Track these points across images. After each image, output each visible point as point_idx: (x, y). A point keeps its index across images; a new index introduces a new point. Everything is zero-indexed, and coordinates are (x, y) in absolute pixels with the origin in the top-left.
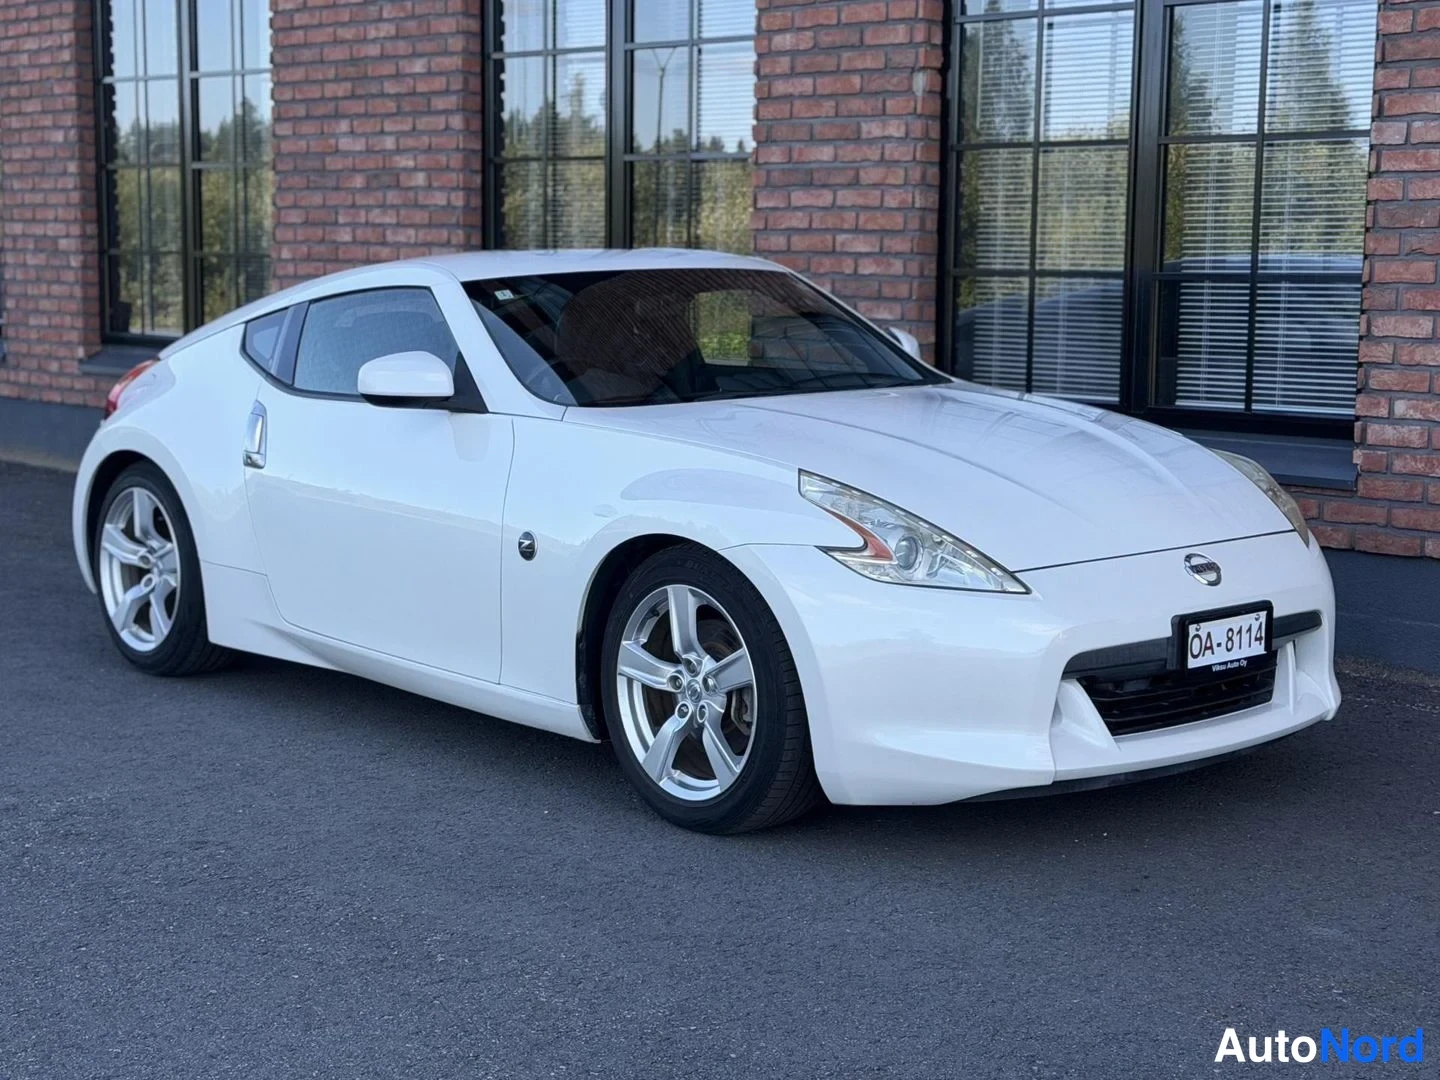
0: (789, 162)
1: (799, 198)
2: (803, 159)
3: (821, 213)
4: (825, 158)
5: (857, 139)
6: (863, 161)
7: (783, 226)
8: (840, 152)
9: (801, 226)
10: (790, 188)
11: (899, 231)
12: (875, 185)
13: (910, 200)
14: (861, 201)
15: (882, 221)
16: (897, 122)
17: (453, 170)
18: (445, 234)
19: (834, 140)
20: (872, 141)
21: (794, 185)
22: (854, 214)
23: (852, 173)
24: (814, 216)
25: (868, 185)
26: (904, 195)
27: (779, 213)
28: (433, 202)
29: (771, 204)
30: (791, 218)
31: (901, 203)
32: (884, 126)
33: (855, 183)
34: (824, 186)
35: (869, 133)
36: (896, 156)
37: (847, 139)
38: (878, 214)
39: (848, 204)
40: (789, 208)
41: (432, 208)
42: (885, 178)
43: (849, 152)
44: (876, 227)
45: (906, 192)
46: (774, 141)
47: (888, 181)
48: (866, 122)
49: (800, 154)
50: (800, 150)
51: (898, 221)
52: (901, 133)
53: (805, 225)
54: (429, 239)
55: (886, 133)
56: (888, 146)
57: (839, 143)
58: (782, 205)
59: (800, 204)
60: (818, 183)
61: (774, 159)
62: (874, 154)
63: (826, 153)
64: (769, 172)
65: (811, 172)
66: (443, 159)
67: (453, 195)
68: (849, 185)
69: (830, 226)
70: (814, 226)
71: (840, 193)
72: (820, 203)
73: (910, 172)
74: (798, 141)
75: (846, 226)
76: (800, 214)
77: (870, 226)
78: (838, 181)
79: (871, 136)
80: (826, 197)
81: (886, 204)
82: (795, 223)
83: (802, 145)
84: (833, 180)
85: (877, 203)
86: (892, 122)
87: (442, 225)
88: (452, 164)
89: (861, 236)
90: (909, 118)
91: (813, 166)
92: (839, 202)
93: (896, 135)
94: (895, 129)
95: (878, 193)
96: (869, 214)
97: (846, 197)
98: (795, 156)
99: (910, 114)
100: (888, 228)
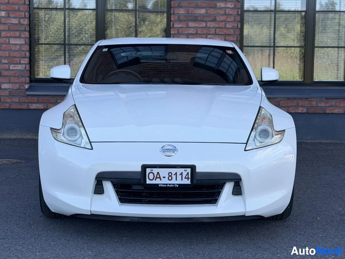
0: (187, 14)
1: (191, 24)
2: (193, 13)
3: (201, 29)
4: (202, 13)
5: (215, 7)
6: (217, 14)
7: (185, 33)
8: (208, 11)
9: (193, 33)
10: (188, 21)
11: (232, 35)
12: (222, 21)
13: (236, 25)
14: (217, 26)
15: (225, 31)
16: (231, 3)
17: (22, 11)
18: (18, 34)
19: (206, 7)
20: (221, 8)
21: (190, 20)
22: (214, 29)
23: (213, 18)
24: (198, 30)
25: (220, 21)
26: (234, 24)
27: (184, 29)
28: (10, 22)
29: (180, 26)
30: (188, 30)
31: (233, 26)
32: (226, 4)
33: (214, 20)
34: (202, 21)
35: (220, 6)
36: (230, 13)
37: (211, 7)
38: (224, 29)
39: (212, 26)
40: (188, 27)
41: (9, 24)
42: (226, 19)
43: (212, 11)
44: (223, 33)
45: (235, 23)
46: (181, 7)
47: (227, 20)
48: (219, 3)
49: (192, 11)
50: (192, 10)
51: (232, 31)
52: (233, 6)
53: (194, 32)
54: (8, 35)
55: (227, 6)
56: (227, 10)
57: (207, 8)
58: (184, 26)
59: (192, 26)
60: (200, 20)
61: (181, 12)
62: (222, 12)
63: (203, 11)
64: (179, 16)
65: (197, 16)
66: (17, 8)
67: (22, 20)
68: (212, 21)
69: (205, 33)
70: (198, 33)
71: (208, 23)
72: (201, 26)
73: (236, 18)
74: (191, 7)
75: (211, 33)
76: (192, 29)
77: (220, 33)
78: (207, 20)
79: (220, 7)
80: (204, 24)
81: (227, 27)
82: (190, 32)
83: (193, 9)
84: (205, 19)
85: (223, 26)
86: (229, 3)
87: (16, 30)
88: (21, 9)
89: (217, 36)
90: (235, 2)
91: (197, 15)
92: (208, 26)
93: (230, 7)
94: (230, 5)
95: (224, 23)
96: (220, 30)
97: (210, 24)
98: (190, 12)
99: (236, 1)
100: (228, 33)
